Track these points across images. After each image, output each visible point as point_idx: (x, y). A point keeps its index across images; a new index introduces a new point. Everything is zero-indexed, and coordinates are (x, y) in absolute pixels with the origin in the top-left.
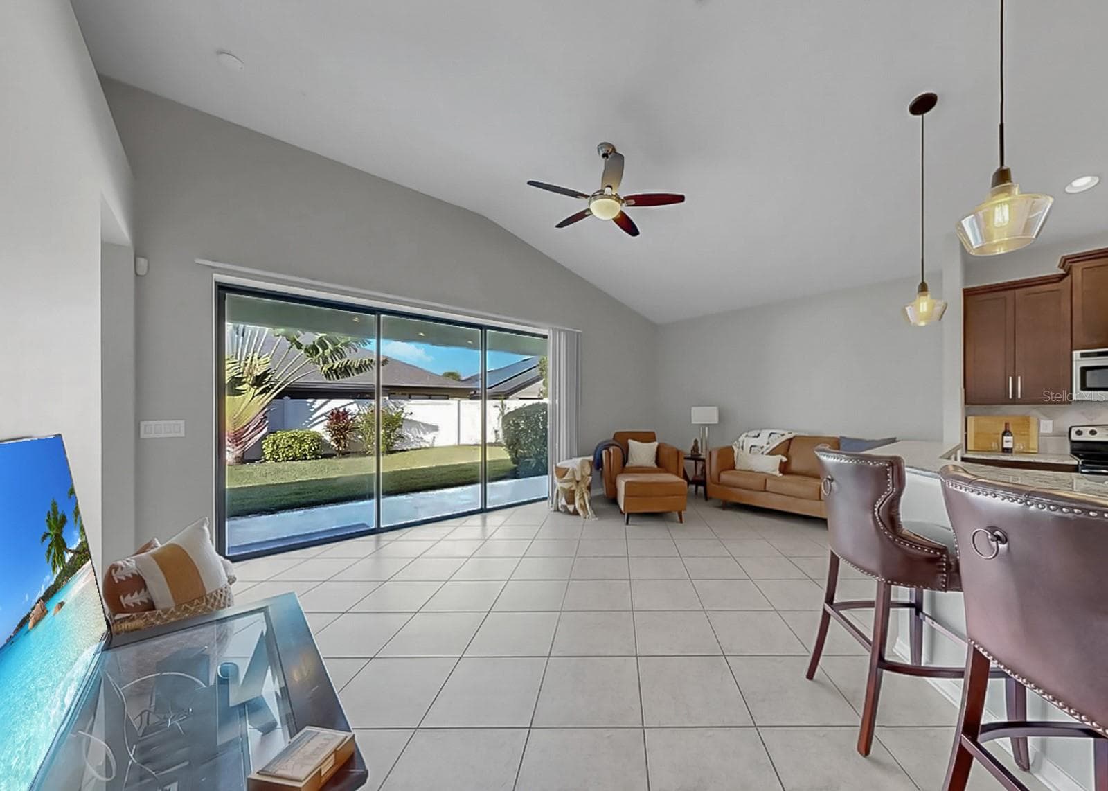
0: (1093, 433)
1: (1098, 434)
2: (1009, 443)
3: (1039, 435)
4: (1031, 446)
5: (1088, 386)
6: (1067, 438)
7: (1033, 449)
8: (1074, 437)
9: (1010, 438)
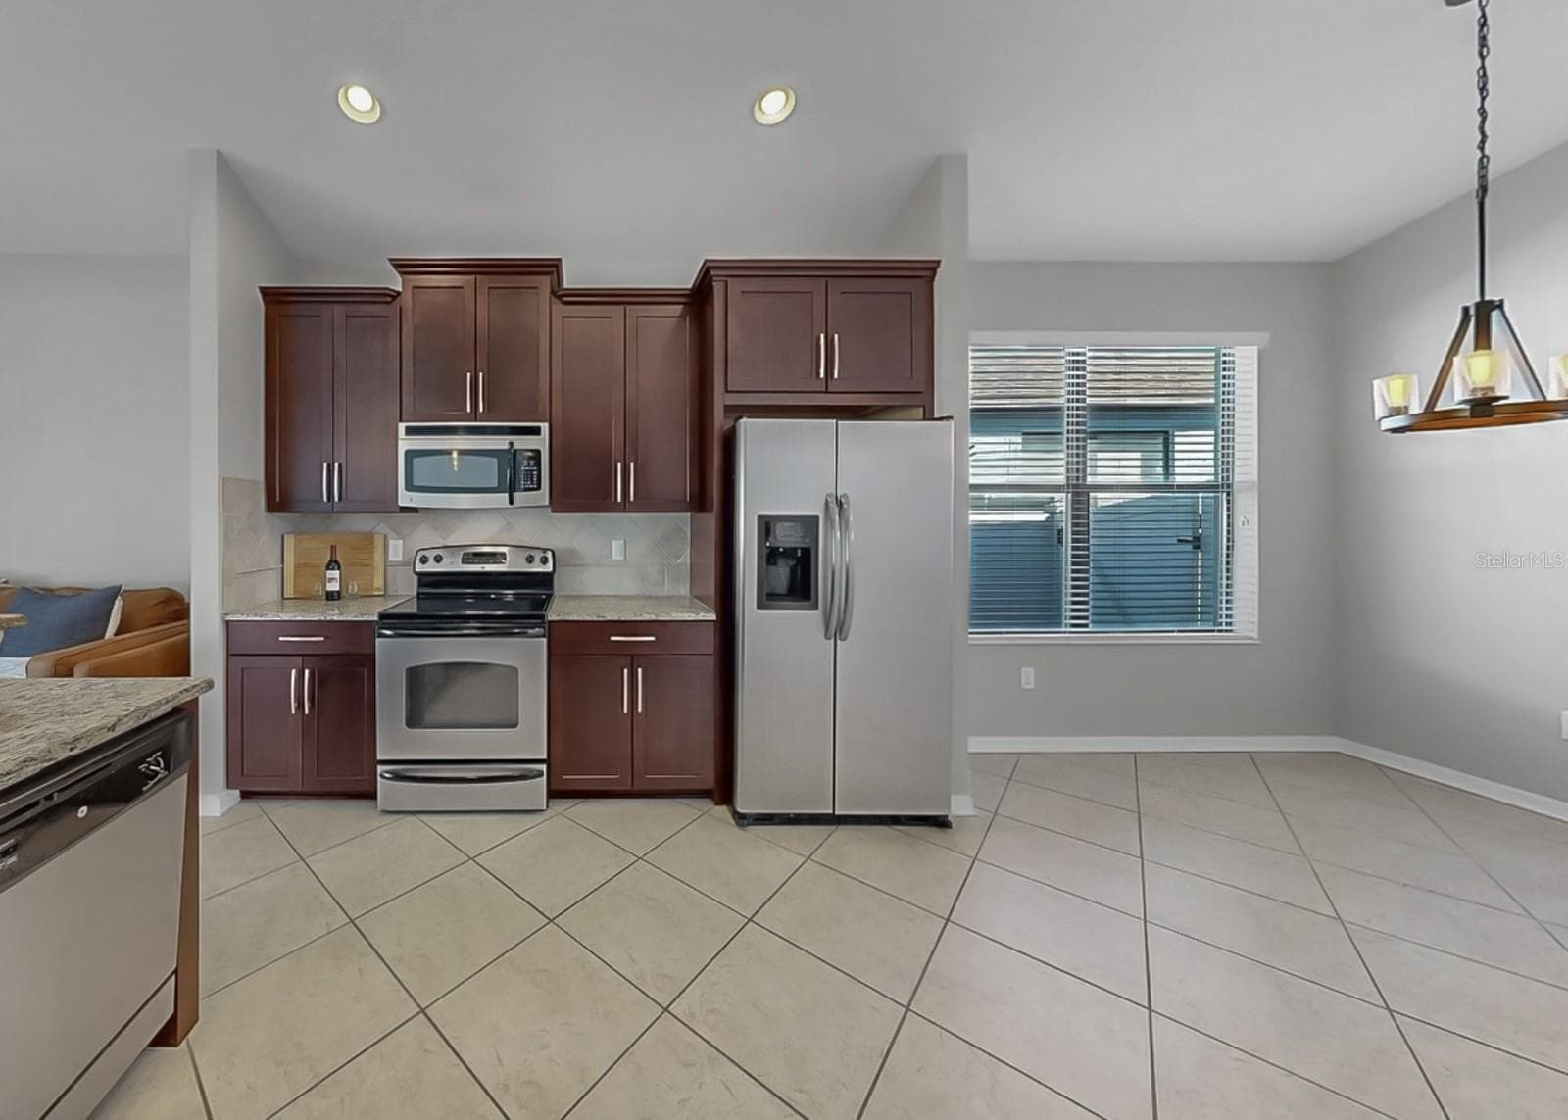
0: (438, 559)
1: (445, 560)
2: (334, 583)
3: (386, 564)
4: (376, 585)
5: (416, 482)
6: (411, 568)
7: (378, 589)
8: (419, 568)
9: (336, 574)
